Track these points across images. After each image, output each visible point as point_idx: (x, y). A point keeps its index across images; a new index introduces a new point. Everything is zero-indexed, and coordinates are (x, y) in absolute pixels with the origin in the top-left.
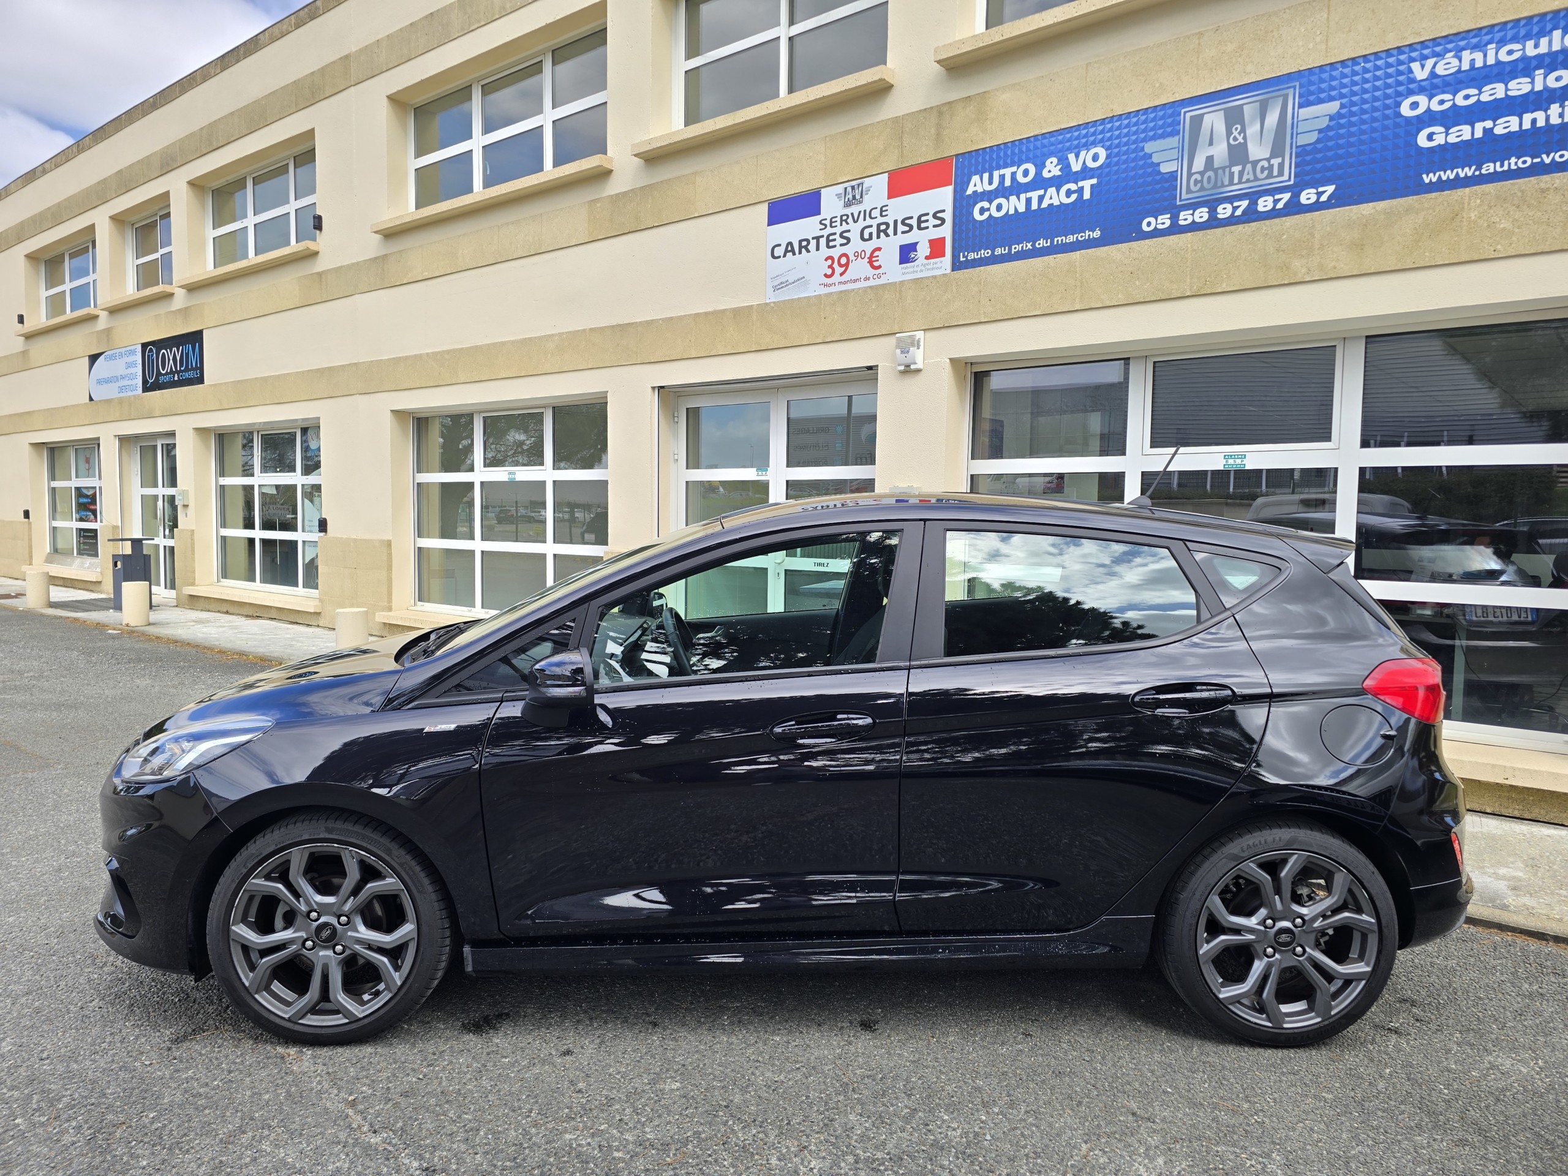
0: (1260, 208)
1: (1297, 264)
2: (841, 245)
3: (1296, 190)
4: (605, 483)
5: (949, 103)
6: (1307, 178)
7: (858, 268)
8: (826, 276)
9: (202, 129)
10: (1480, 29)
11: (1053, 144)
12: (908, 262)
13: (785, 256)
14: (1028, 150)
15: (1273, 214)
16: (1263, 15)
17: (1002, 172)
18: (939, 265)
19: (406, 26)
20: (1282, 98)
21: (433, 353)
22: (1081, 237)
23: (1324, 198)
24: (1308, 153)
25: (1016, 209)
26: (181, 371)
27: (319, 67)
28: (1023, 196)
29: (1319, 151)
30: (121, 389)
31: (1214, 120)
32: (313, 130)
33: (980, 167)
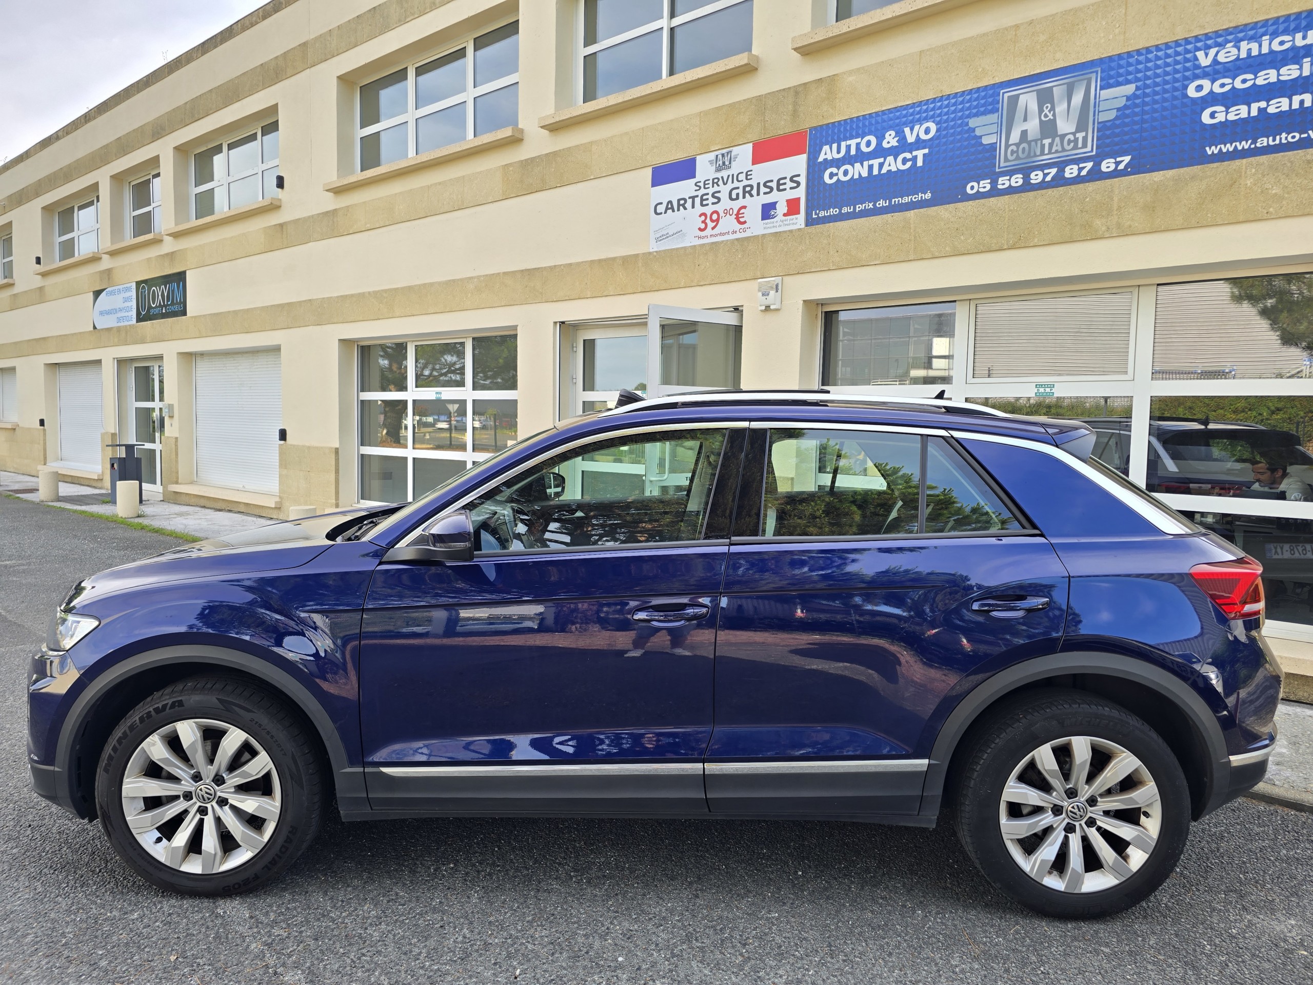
0: (1067, 175)
1: (1098, 222)
2: (713, 204)
3: (1097, 160)
4: (514, 403)
5: (805, 84)
6: (1107, 149)
7: (728, 223)
8: (700, 230)
9: (186, 103)
10: (1256, 23)
11: (891, 120)
12: (769, 218)
13: (665, 212)
14: (870, 124)
15: (1078, 180)
16: (1070, 10)
17: (849, 142)
18: (794, 221)
19: (354, 18)
20: (1086, 81)
21: (373, 292)
22: (915, 198)
23: (1121, 167)
24: (1109, 128)
25: (860, 174)
26: (169, 305)
27: (282, 52)
28: (866, 164)
29: (1118, 126)
30: (119, 320)
31: (1028, 100)
32: (277, 104)
33: (830, 139)
